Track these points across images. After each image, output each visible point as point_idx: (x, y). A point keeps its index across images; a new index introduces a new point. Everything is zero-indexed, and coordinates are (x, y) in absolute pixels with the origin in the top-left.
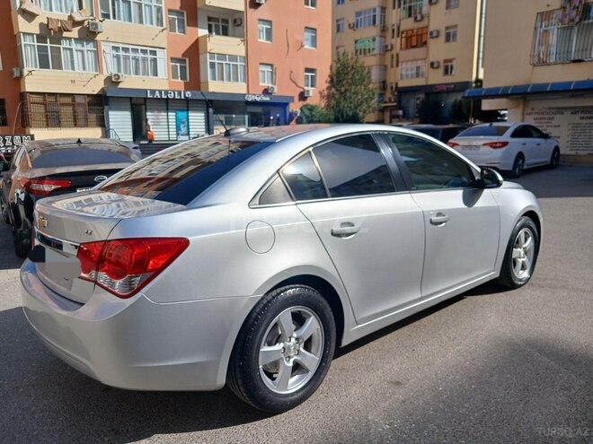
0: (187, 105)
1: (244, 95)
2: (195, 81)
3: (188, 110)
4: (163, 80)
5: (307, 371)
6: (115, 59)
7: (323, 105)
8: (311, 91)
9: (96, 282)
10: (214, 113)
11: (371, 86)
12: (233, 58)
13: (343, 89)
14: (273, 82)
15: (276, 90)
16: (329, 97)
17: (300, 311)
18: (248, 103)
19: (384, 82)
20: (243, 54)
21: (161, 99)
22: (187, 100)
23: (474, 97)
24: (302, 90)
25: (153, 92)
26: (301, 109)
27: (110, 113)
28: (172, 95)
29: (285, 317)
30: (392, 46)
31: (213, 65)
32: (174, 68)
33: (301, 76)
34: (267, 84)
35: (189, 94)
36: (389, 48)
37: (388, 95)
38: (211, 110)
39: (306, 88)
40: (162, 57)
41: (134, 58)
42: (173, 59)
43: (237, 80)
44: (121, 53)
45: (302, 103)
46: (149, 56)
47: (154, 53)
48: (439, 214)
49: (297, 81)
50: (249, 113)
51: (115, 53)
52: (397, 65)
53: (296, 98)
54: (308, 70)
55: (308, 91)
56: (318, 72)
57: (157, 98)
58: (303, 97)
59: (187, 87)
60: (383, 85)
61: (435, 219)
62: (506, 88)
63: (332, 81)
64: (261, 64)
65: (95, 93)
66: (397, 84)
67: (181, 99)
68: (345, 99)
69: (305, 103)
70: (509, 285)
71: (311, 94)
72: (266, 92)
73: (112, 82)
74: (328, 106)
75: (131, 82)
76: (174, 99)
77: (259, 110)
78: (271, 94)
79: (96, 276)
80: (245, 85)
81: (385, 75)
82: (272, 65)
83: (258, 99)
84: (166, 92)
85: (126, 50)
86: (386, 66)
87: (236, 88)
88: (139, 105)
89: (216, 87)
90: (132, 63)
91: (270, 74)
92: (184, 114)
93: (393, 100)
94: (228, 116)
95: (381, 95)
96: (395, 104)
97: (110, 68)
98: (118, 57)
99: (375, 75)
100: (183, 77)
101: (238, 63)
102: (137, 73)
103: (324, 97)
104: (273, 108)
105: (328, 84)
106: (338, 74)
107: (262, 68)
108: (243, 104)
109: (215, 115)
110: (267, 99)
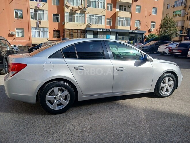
0: (110, 33)
1: (129, 30)
2: (114, 26)
3: (110, 35)
4: (104, 25)
6: (90, 19)
7: (157, 34)
8: (153, 29)
10: (119, 36)
12: (127, 18)
13: (165, 29)
14: (140, 26)
15: (140, 29)
16: (160, 31)
18: (130, 33)
19: (183, 26)
20: (130, 17)
21: (102, 31)
22: (110, 32)
25: (100, 29)
26: (149, 36)
27: (87, 35)
30: (188, 13)
31: (120, 21)
32: (108, 22)
33: (150, 25)
34: (137, 27)
35: (111, 30)
36: (187, 14)
37: (184, 31)
38: (117, 35)
39: (151, 28)
40: (104, 18)
41: (96, 19)
42: (107, 19)
43: (127, 26)
44: (92, 17)
45: (149, 33)
46: (100, 18)
47: (102, 17)
49: (148, 26)
50: (130, 36)
51: (90, 17)
52: (189, 20)
53: (147, 31)
54: (152, 22)
55: (152, 29)
56: (156, 23)
57: (101, 31)
58: (150, 31)
59: (111, 28)
60: (183, 28)
64: (136, 20)
65: (83, 29)
66: (188, 27)
67: (108, 31)
68: (165, 32)
69: (150, 33)
71: (153, 30)
72: (137, 29)
73: (89, 26)
74: (158, 34)
75: (94, 26)
76: (106, 31)
77: (133, 35)
78: (138, 30)
80: (130, 27)
81: (184, 24)
82: (139, 21)
84: (104, 29)
85: (93, 16)
86: (184, 21)
87: (127, 28)
88: (96, 33)
89: (120, 28)
90: (95, 20)
91: (138, 23)
92: (109, 36)
93: (186, 33)
94: (123, 37)
95: (181, 31)
96: (187, 34)
97: (88, 21)
98: (91, 18)
99: (180, 24)
100: (110, 25)
102: (96, 23)
103: (158, 31)
104: (138, 35)
105: (160, 27)
106: (164, 24)
107: (136, 22)
108: (128, 33)
109: (119, 37)
110: (137, 32)
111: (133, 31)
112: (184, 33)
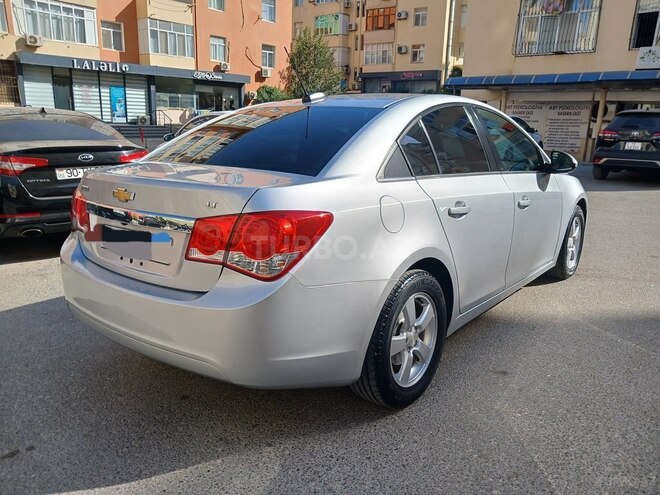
0: (124, 80)
1: (192, 72)
2: (132, 53)
3: (125, 87)
4: (92, 48)
5: (424, 362)
6: (30, 17)
7: (283, 87)
8: (270, 72)
9: (224, 264)
10: (157, 91)
11: (335, 70)
12: (179, 27)
13: (304, 71)
14: (226, 58)
15: (229, 68)
16: (290, 79)
17: (420, 299)
18: (197, 82)
19: (347, 66)
20: (192, 24)
21: (92, 71)
22: (124, 75)
23: (456, 86)
24: (259, 70)
25: (81, 61)
26: (257, 91)
27: (27, 85)
28: (106, 66)
30: (356, 26)
31: (154, 34)
32: (106, 35)
33: (258, 55)
34: (220, 60)
35: (126, 67)
36: (353, 28)
37: (352, 81)
38: (153, 88)
39: (264, 68)
40: (91, 19)
41: (55, 18)
42: (104, 23)
43: (184, 55)
44: (38, 10)
45: (259, 85)
46: (75, 17)
47: (81, 13)
49: (253, 59)
50: (197, 93)
51: (28, 8)
52: (362, 49)
53: (253, 79)
54: (265, 47)
55: (266, 71)
56: (277, 50)
57: (86, 70)
58: (260, 77)
59: (124, 58)
60: (347, 70)
62: (490, 78)
63: (292, 61)
64: (212, 36)
65: (5, 58)
66: (361, 69)
67: (116, 73)
69: (262, 85)
71: (269, 75)
72: (218, 69)
73: (27, 45)
74: (287, 88)
75: (52, 48)
76: (108, 72)
77: (209, 90)
78: (224, 72)
79: (226, 257)
80: (193, 60)
81: (349, 59)
82: (224, 39)
83: (209, 77)
84: (98, 63)
85: (44, 6)
86: (349, 49)
87: (183, 63)
88: (64, 77)
89: (159, 60)
90: (53, 23)
91: (222, 49)
92: (121, 90)
93: (357, 88)
94: (175, 95)
95: (345, 81)
96: (359, 91)
97: (22, 26)
98: (33, 14)
99: (338, 57)
100: (118, 47)
101: (185, 34)
102: (59, 38)
103: (284, 78)
104: (225, 88)
105: (288, 64)
106: (299, 54)
107: (214, 41)
108: (191, 82)
109: (158, 94)
110: (219, 77)
111: (207, 76)
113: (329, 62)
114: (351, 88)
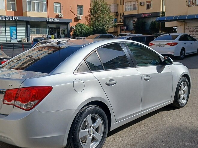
0: (16, 23)
1: (46, 18)
2: (20, 11)
3: (16, 26)
5: (97, 141)
7: (87, 23)
8: (81, 17)
9: (14, 105)
10: (31, 27)
11: (111, 15)
13: (97, 16)
14: (61, 12)
15: (62, 16)
16: (90, 20)
17: (94, 116)
18: (48, 23)
19: (117, 12)
21: (2, 20)
22: (16, 21)
23: (161, 21)
24: (76, 16)
26: (76, 26)
28: (8, 18)
29: (89, 118)
31: (29, 3)
32: (9, 4)
33: (76, 10)
34: (58, 13)
35: (17, 18)
37: (119, 19)
38: (29, 26)
39: (78, 15)
43: (43, 11)
45: (76, 23)
48: (147, 76)
49: (73, 12)
50: (49, 27)
52: (123, 4)
53: (73, 20)
54: (79, 6)
55: (79, 17)
56: (84, 7)
58: (77, 19)
59: (16, 14)
60: (117, 14)
61: (145, 78)
62: (176, 17)
63: (91, 12)
64: (54, 2)
66: (123, 13)
67: (12, 20)
68: (98, 21)
69: (78, 23)
70: (178, 107)
71: (81, 18)
72: (57, 17)
74: (89, 24)
76: (9, 20)
77: (54, 26)
78: (60, 18)
79: (15, 103)
80: (47, 13)
81: (118, 9)
82: (60, 3)
83: (54, 21)
84: (5, 17)
86: (118, 4)
87: (42, 15)
89: (31, 14)
91: (59, 8)
92: (14, 28)
93: (121, 22)
94: (38, 29)
95: (116, 19)
96: (123, 23)
99: (112, 9)
100: (14, 9)
101: (43, 2)
103: (87, 19)
104: (61, 25)
105: (89, 13)
106: (94, 8)
107: (55, 5)
108: (46, 23)
109: (31, 29)
110: (58, 20)
111: (53, 20)
112: (119, 21)
113: (107, 11)
114: (119, 22)
